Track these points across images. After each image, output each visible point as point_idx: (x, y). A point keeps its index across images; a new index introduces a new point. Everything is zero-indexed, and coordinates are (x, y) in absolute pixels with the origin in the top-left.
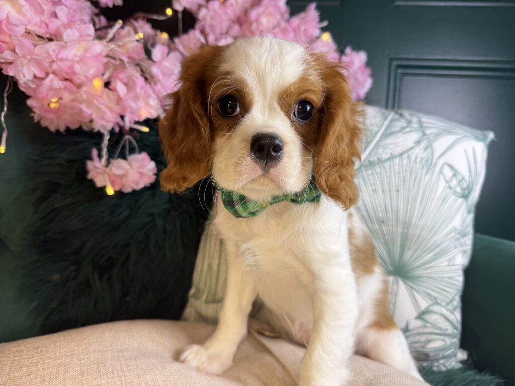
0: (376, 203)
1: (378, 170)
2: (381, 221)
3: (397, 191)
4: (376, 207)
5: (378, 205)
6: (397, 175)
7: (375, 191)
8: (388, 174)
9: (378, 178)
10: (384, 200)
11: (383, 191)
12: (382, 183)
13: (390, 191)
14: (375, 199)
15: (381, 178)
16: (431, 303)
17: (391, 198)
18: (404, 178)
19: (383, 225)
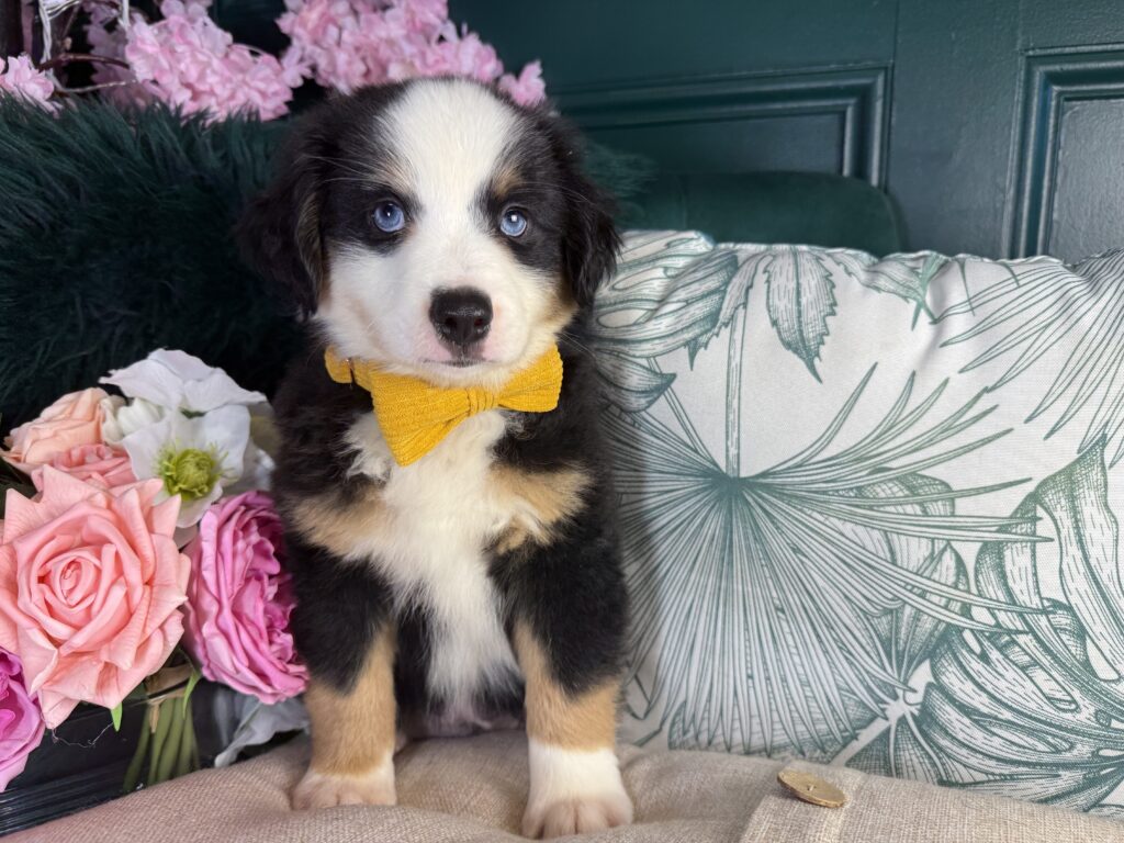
0: (799, 655)
1: (800, 728)
2: (783, 612)
3: (750, 677)
4: (796, 647)
5: (794, 650)
6: (755, 712)
7: (806, 684)
8: (776, 717)
9: (797, 711)
10: (779, 660)
11: (784, 680)
12: (789, 699)
13: (768, 678)
14: (803, 666)
15: (790, 711)
16: (643, 413)
17: (765, 663)
18: (736, 704)
19: (777, 602)
